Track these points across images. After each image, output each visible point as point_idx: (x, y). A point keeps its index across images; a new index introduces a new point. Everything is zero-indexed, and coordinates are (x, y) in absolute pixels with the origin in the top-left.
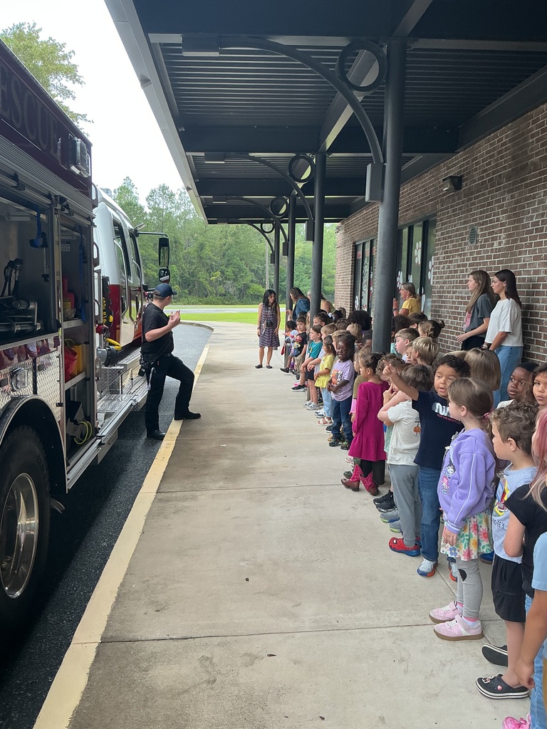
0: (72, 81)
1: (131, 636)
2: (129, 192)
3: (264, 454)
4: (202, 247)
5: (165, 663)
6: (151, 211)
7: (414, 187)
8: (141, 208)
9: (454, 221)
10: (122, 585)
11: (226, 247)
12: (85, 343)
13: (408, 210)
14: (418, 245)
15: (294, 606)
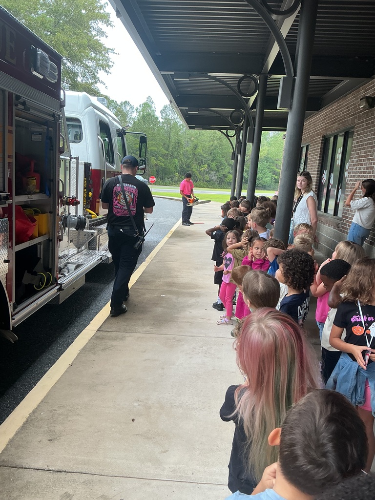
0: (106, 25)
1: (18, 462)
2: (150, 107)
3: (190, 306)
4: (196, 147)
5: (33, 495)
6: (163, 121)
7: (340, 105)
8: (157, 118)
9: (367, 132)
10: (34, 412)
11: (212, 148)
12: (50, 212)
13: (334, 123)
14: (340, 150)
15: (162, 452)
